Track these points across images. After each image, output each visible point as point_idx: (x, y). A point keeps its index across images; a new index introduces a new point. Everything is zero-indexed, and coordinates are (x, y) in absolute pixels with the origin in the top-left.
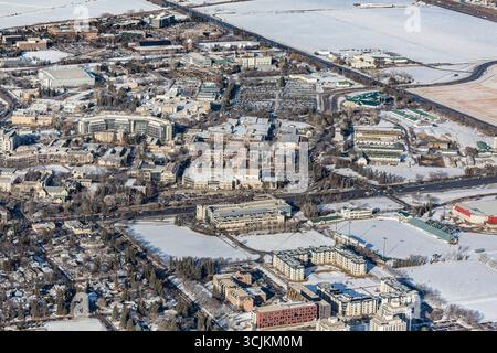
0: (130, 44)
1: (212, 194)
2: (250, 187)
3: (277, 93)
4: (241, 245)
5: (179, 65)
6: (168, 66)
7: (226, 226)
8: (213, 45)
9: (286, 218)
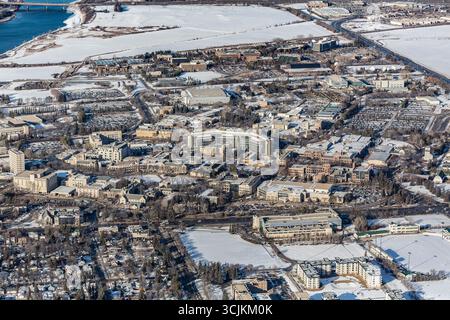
0: (282, 66)
1: (279, 206)
2: (318, 200)
3: (395, 114)
4: (279, 253)
5: (317, 86)
6: (305, 87)
7: (275, 236)
8: (359, 68)
9: (335, 231)
